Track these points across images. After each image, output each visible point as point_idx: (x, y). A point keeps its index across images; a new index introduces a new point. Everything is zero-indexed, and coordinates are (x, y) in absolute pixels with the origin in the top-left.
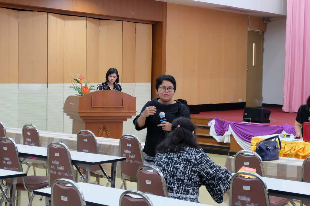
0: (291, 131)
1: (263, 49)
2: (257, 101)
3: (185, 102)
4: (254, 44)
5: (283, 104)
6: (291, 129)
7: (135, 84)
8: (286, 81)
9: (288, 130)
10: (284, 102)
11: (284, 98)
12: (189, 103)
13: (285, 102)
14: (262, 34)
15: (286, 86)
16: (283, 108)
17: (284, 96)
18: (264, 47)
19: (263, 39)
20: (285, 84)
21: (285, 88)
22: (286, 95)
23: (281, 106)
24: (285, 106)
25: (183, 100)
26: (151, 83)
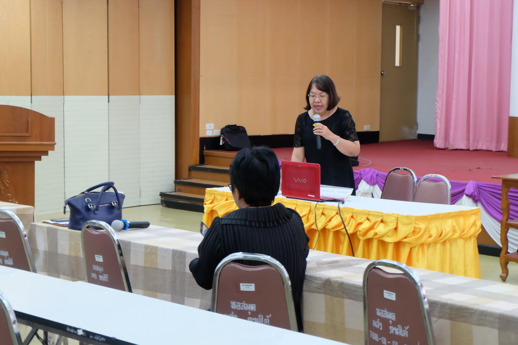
0: (375, 181)
1: (418, 36)
3: (241, 129)
4: (398, 28)
5: (436, 133)
6: (375, 176)
7: (140, 98)
8: (440, 92)
10: (436, 130)
11: (436, 123)
13: (438, 131)
14: (415, 9)
15: (440, 102)
16: (435, 140)
17: (436, 119)
19: (419, 18)
20: (439, 98)
21: (438, 105)
22: (439, 117)
24: (438, 139)
25: (239, 127)
26: (173, 97)
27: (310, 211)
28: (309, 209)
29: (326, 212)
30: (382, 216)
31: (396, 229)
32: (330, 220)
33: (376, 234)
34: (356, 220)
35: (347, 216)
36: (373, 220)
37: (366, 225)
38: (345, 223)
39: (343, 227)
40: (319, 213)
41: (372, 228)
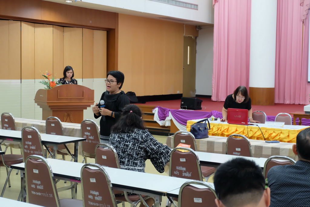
0: (218, 116)
1: (196, 51)
2: (191, 93)
3: (134, 94)
4: (189, 47)
5: (212, 95)
6: (218, 114)
7: (93, 80)
8: (214, 76)
9: (216, 115)
10: (212, 93)
11: (212, 90)
12: (138, 95)
14: (195, 39)
15: (214, 81)
16: (212, 98)
18: (197, 49)
19: (196, 43)
20: (213, 79)
22: (214, 87)
23: (210, 97)
27: (244, 129)
28: (244, 128)
29: (252, 129)
30: (281, 131)
31: (288, 136)
32: (255, 133)
33: (280, 138)
34: (268, 133)
35: (264, 131)
36: (277, 132)
37: (274, 135)
38: (263, 134)
39: (262, 135)
40: (249, 130)
41: (277, 135)
